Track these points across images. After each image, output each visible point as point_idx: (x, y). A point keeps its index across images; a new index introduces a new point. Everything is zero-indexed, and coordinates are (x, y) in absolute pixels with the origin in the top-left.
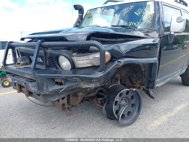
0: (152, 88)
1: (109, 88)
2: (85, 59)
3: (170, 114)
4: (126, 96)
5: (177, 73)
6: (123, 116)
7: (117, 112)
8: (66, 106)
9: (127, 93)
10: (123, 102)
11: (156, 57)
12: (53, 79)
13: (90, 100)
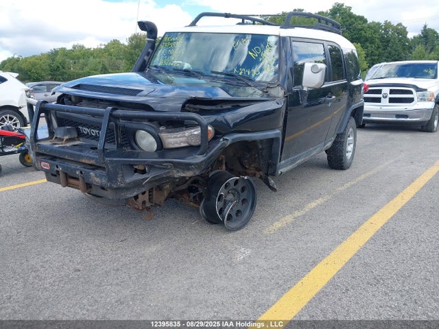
0: (273, 174)
1: (210, 176)
2: (179, 136)
3: (297, 214)
4: (234, 187)
5: (315, 149)
6: (230, 217)
7: (221, 211)
8: (148, 205)
9: (236, 182)
10: (230, 197)
11: (278, 128)
12: (131, 166)
13: (179, 195)
